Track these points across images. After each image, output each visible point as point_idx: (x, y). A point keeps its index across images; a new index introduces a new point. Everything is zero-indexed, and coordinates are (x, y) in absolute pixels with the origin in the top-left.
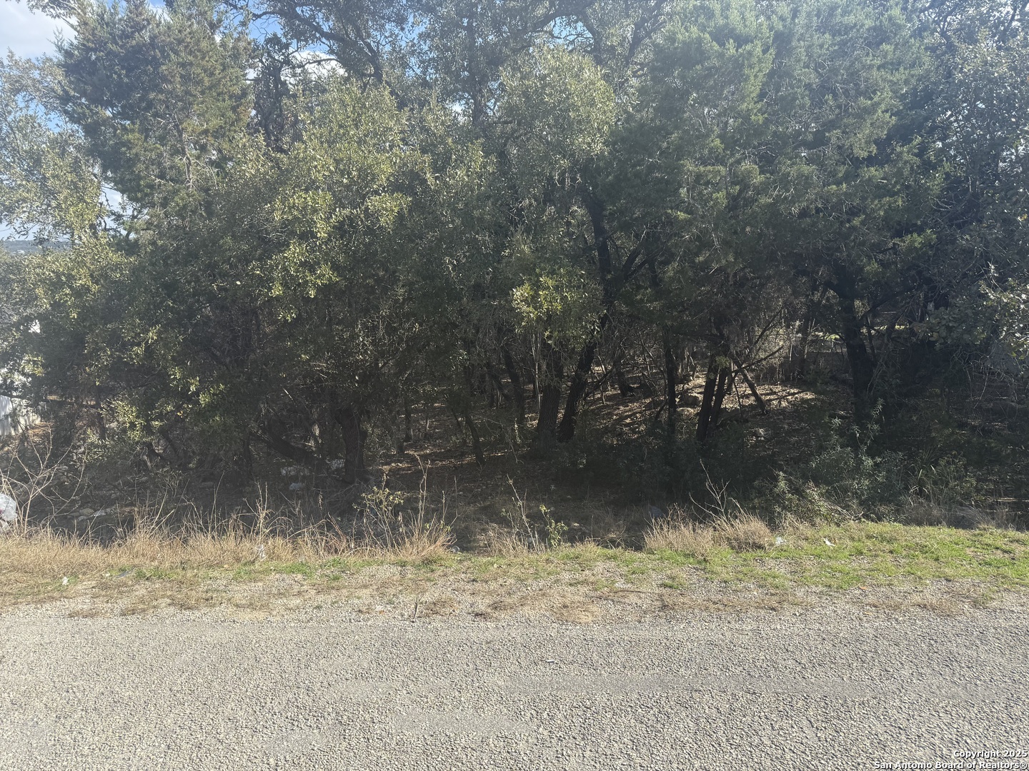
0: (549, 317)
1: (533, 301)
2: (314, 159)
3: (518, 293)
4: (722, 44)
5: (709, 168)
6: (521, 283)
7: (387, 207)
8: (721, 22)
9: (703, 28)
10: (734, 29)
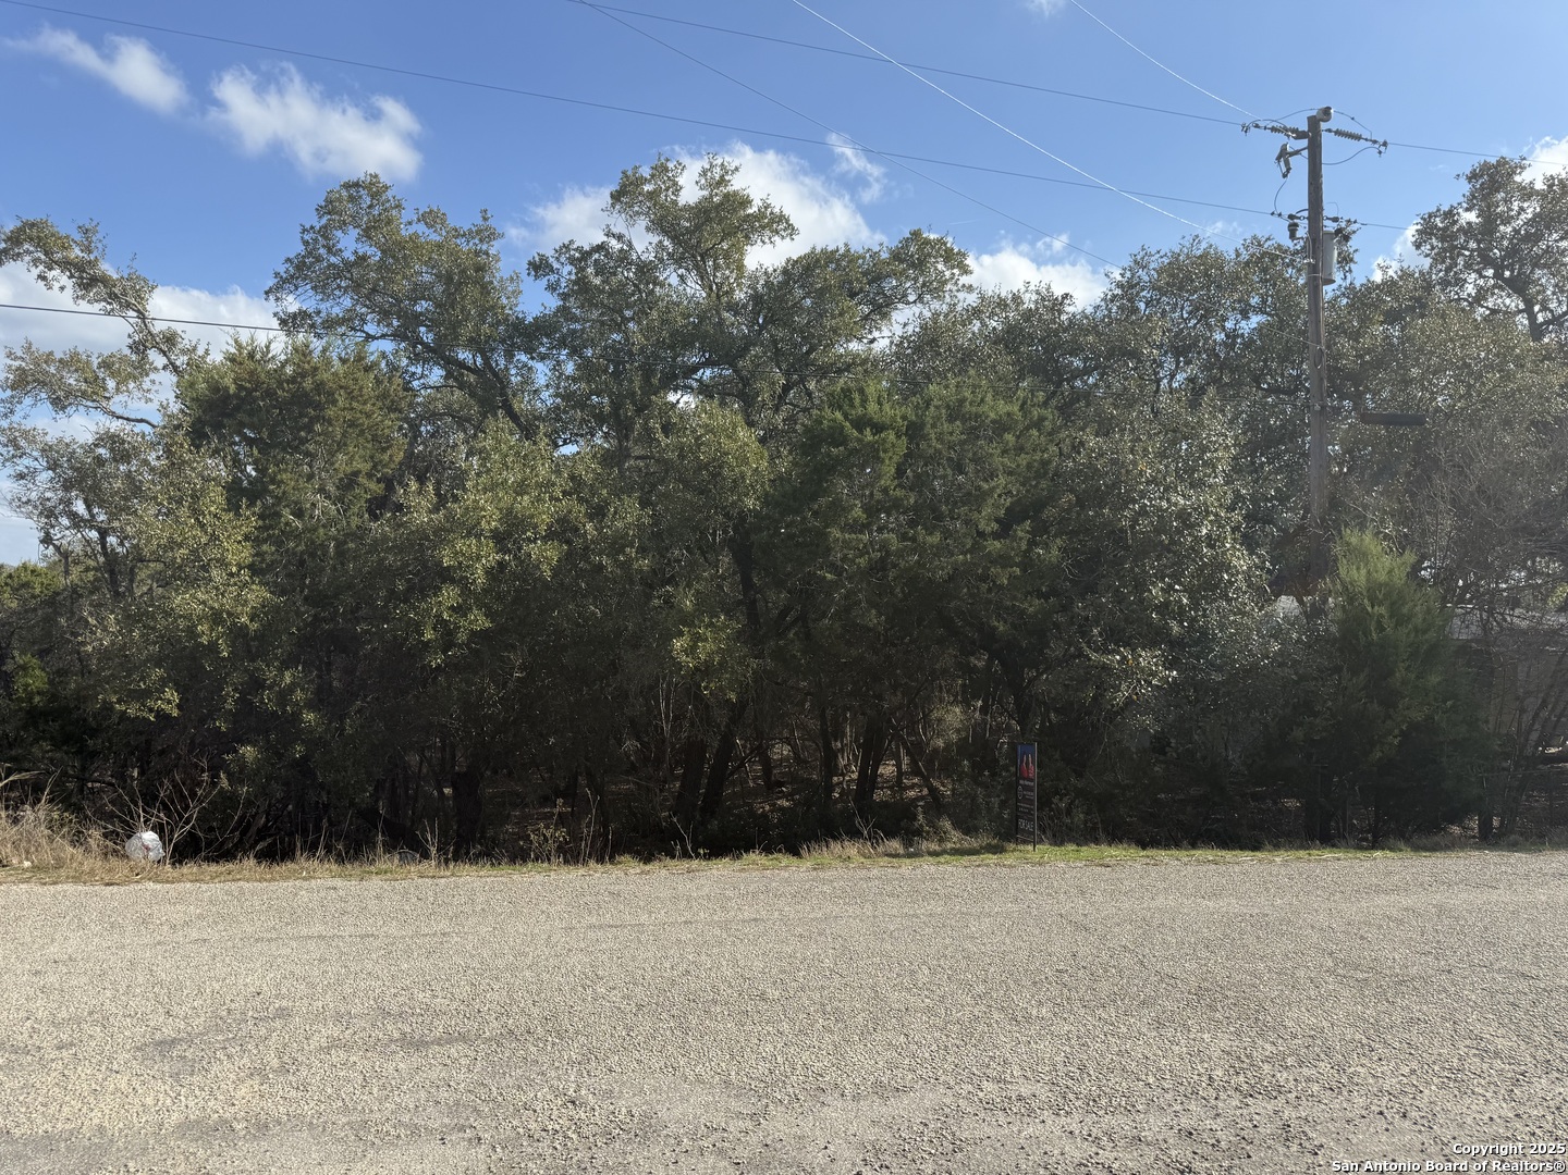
0: (707, 668)
1: (691, 650)
2: (483, 509)
3: (678, 644)
4: (861, 432)
5: (854, 536)
6: (681, 634)
7: (545, 555)
8: (860, 411)
9: (846, 416)
10: (871, 419)
